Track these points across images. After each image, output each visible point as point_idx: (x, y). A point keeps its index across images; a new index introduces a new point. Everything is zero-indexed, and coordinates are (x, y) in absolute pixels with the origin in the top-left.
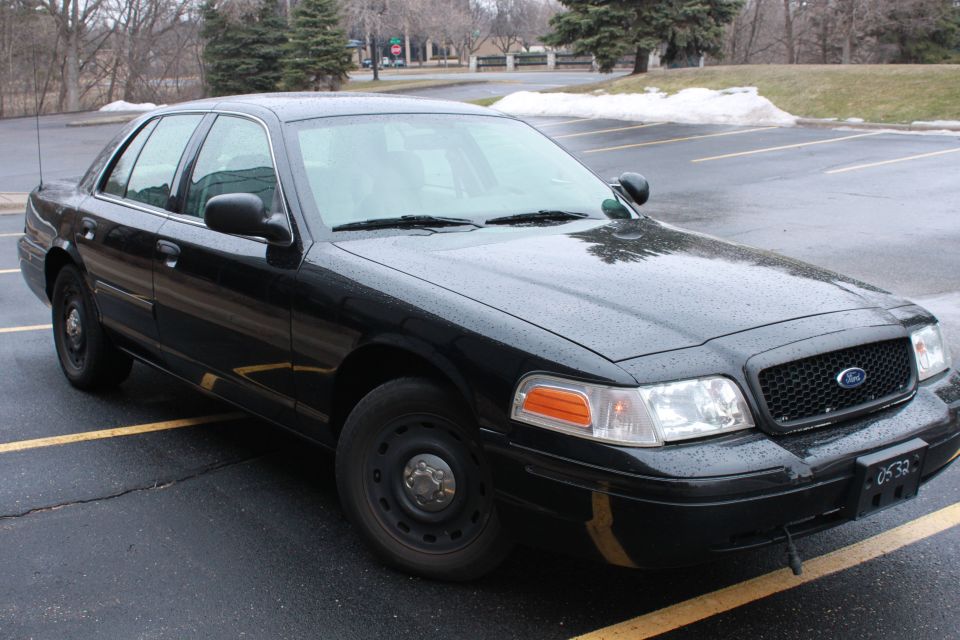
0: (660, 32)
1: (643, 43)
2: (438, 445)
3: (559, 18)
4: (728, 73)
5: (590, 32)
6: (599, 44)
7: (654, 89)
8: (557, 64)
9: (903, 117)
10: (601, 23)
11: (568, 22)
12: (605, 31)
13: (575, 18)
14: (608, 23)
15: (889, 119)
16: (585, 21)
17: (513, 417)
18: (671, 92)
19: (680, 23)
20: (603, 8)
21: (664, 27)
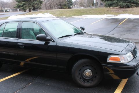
0: (33, 6)
1: (30, 7)
2: (89, 68)
3: (17, 4)
4: (44, 11)
5: (22, 6)
6: (24, 8)
7: (34, 14)
8: (12, 11)
9: (71, 16)
10: (24, 5)
11: (19, 5)
12: (25, 6)
13: (20, 4)
14: (25, 5)
15: (69, 16)
16: (21, 5)
17: (108, 62)
18: (36, 14)
19: (35, 4)
20: (24, 2)
21: (33, 5)
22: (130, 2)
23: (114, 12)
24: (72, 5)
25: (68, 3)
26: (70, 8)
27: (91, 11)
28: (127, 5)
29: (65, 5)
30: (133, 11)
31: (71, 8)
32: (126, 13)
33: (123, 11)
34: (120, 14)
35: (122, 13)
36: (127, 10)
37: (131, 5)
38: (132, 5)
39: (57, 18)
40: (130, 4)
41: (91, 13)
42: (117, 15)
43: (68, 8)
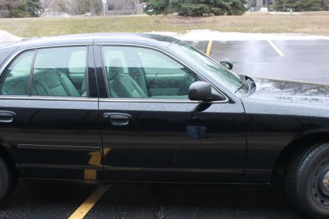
22: (207, 3)
23: (175, 25)
24: (38, 7)
25: (28, 4)
26: (34, 15)
27: (115, 24)
28: (201, 9)
29: (21, 8)
30: (218, 24)
31: (37, 16)
32: (204, 28)
33: (194, 23)
34: (190, 29)
35: (194, 29)
36: (203, 22)
37: (210, 8)
38: (212, 9)
39: (23, 40)
40: (208, 8)
41: (115, 27)
42: (183, 33)
43: (29, 15)
